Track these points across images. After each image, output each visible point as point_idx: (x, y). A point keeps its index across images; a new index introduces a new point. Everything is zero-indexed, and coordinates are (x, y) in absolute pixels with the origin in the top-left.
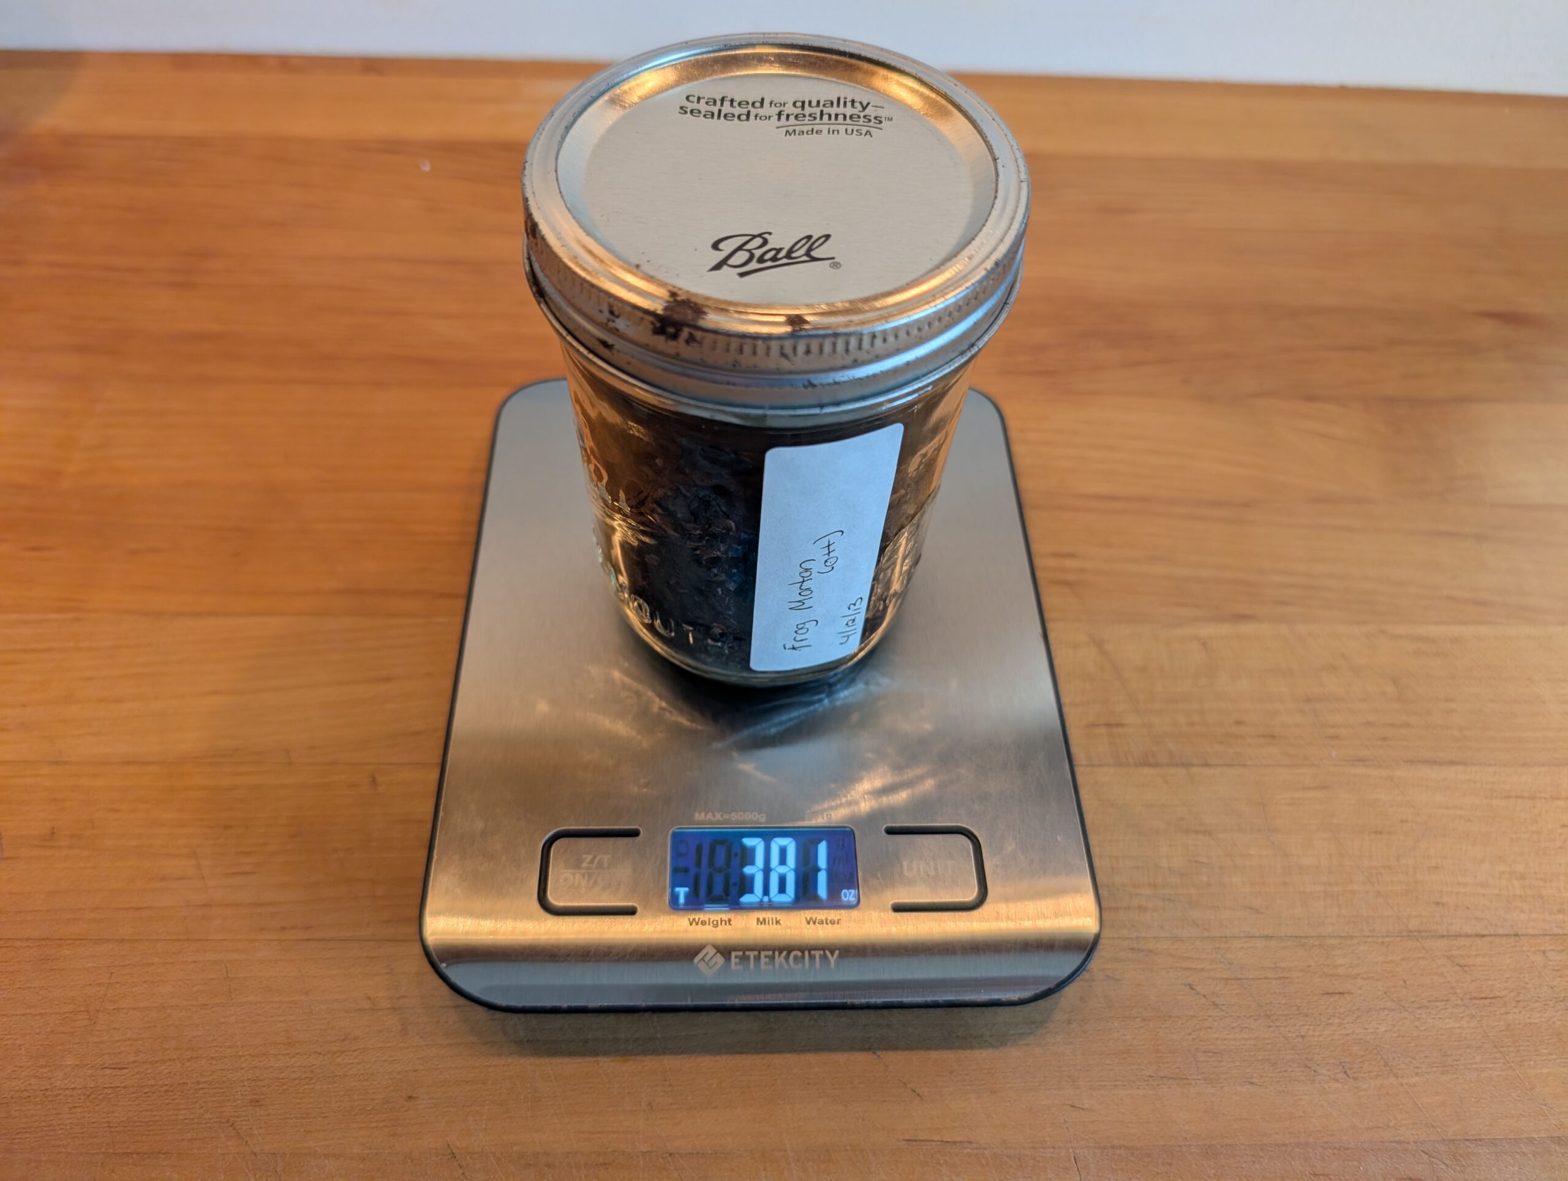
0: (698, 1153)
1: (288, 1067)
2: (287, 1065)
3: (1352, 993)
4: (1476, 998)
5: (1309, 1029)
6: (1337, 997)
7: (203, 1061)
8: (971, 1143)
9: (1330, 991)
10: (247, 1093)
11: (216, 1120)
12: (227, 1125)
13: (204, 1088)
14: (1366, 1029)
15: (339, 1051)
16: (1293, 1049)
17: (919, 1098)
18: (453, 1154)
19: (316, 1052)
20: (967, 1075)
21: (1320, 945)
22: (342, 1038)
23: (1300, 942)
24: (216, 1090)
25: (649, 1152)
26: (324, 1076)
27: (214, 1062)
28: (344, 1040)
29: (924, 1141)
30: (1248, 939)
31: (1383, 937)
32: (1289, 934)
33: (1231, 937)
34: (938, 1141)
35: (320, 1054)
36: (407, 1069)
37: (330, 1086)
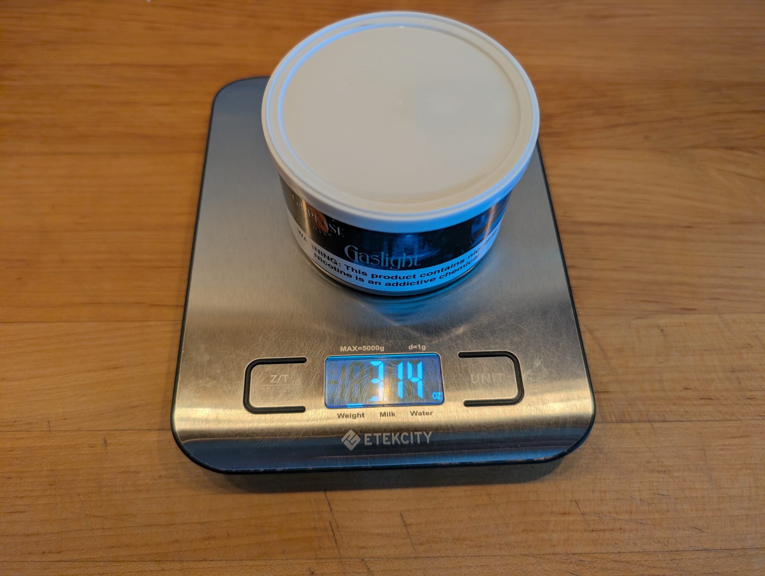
21: (743, 555)
23: (730, 553)
30: (694, 552)
32: (723, 548)
33: (683, 551)
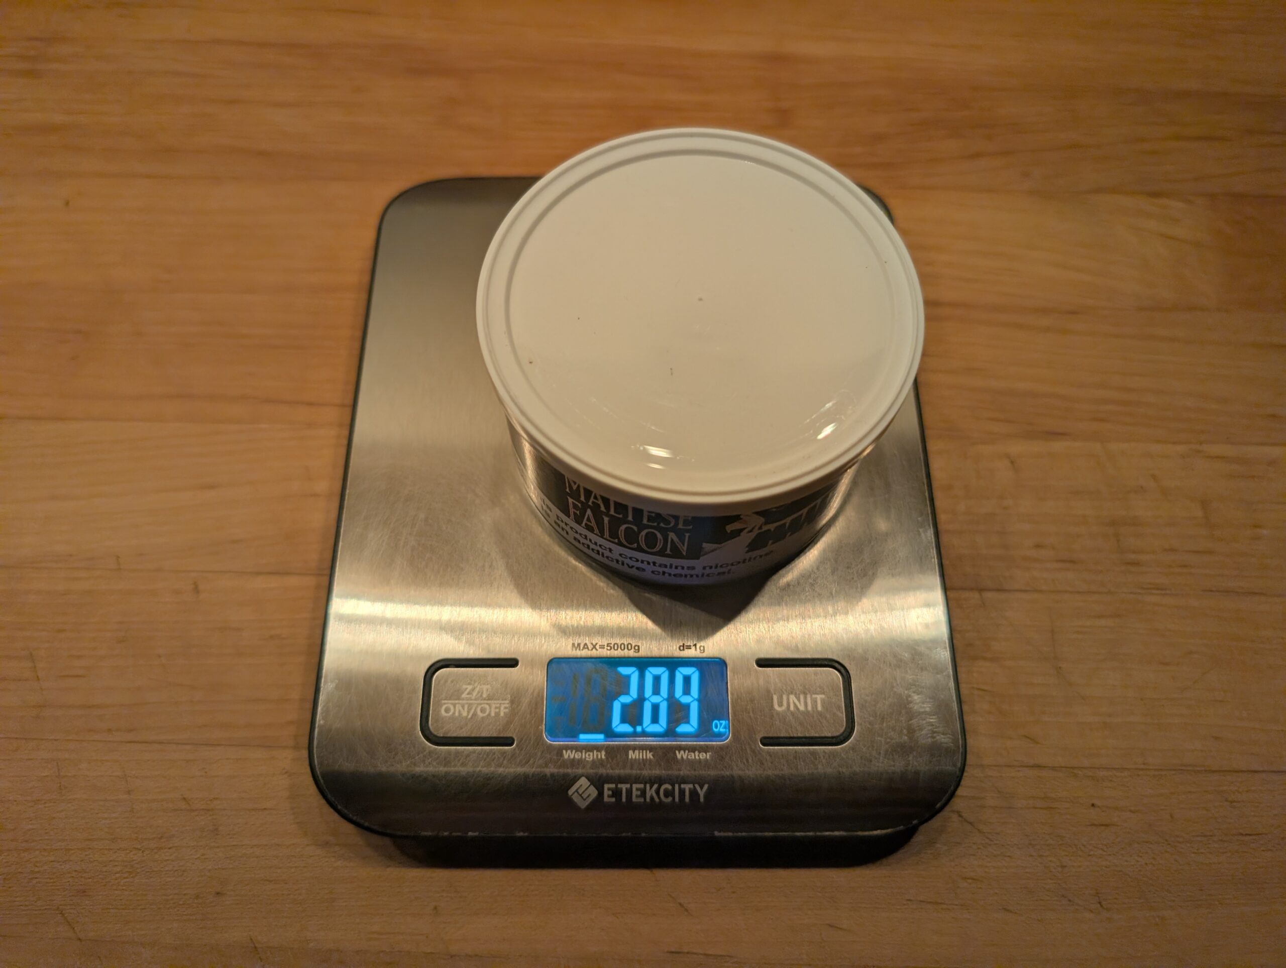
0: (476, 955)
1: (111, 861)
2: (111, 859)
3: (1118, 826)
4: (1242, 834)
5: (1070, 860)
6: (1103, 828)
7: (37, 852)
8: (732, 957)
9: (1096, 823)
10: (74, 884)
11: (48, 907)
12: (57, 912)
13: (36, 878)
14: (1127, 861)
15: (157, 848)
16: (1050, 879)
17: (686, 913)
18: (255, 947)
19: (135, 848)
20: (734, 892)
22: (159, 836)
24: (48, 880)
25: (431, 953)
26: (143, 871)
27: (46, 854)
28: (161, 838)
29: (688, 953)
31: (1155, 770)
34: (701, 954)
35: (140, 850)
36: (216, 867)
37: (147, 881)
